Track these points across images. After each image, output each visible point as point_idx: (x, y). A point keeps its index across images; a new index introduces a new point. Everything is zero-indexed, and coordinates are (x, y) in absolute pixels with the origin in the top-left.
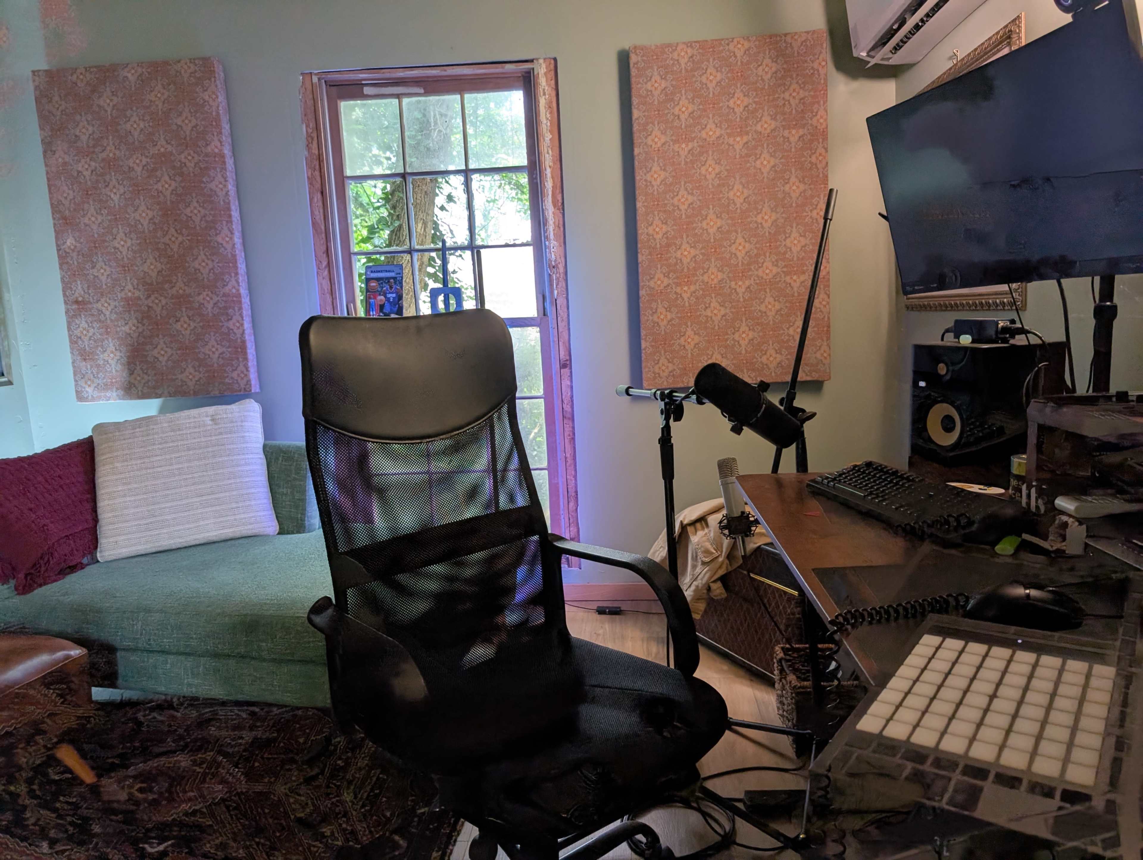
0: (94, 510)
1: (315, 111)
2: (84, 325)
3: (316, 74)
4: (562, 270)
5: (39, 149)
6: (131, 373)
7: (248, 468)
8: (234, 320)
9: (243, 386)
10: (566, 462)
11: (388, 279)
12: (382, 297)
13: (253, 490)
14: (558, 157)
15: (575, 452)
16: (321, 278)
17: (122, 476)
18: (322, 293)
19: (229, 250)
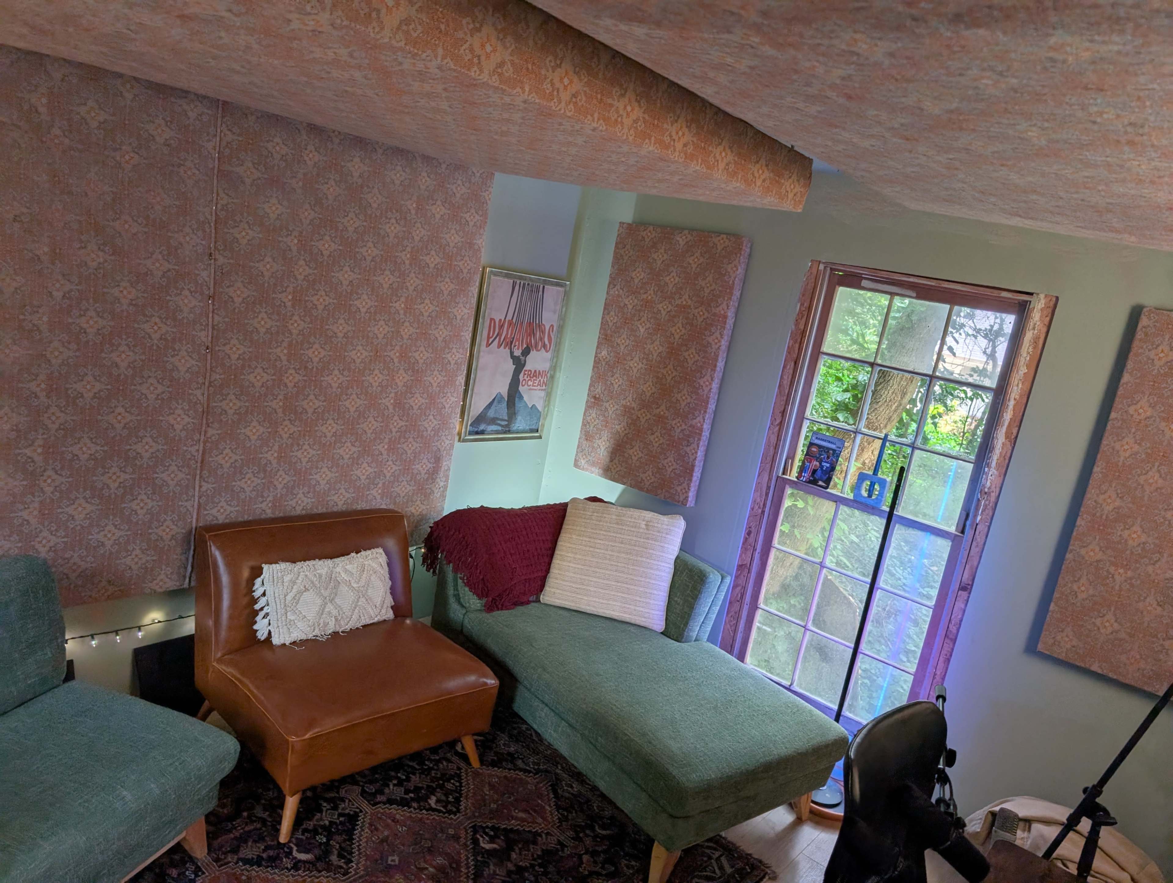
0: (549, 564)
1: (813, 293)
2: (594, 415)
3: (824, 263)
4: (993, 498)
5: (606, 280)
6: (611, 461)
7: (658, 573)
8: (691, 447)
9: (681, 499)
10: (934, 678)
11: (829, 449)
12: (818, 463)
13: (655, 592)
14: (1028, 391)
15: (946, 673)
16: (771, 432)
17: (574, 546)
18: (768, 444)
19: (706, 392)
